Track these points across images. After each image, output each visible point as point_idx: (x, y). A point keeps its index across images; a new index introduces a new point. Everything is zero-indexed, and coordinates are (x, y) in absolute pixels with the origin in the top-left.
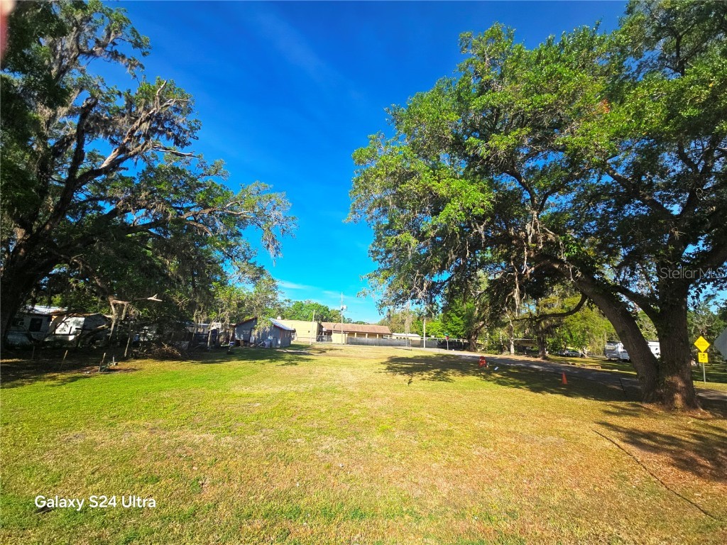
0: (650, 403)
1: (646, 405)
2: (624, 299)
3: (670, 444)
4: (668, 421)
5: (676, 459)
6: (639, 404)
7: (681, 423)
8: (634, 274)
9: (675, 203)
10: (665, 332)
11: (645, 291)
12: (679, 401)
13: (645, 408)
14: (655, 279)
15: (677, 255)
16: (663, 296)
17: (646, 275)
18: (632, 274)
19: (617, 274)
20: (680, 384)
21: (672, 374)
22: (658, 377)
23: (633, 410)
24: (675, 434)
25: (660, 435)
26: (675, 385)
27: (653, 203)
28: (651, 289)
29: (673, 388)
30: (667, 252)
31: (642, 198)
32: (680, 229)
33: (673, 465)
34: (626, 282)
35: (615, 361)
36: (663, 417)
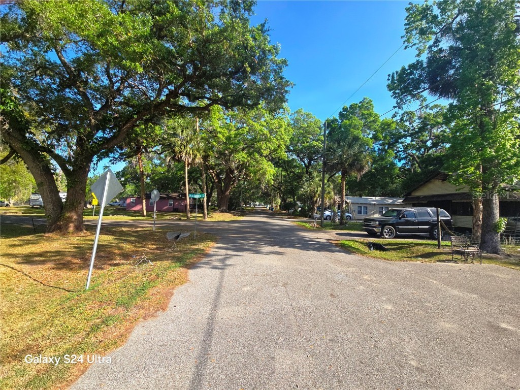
0: (51, 232)
1: (47, 235)
2: (48, 157)
3: (55, 256)
4: (60, 242)
5: (57, 264)
6: (42, 234)
7: (69, 241)
8: (60, 141)
9: (99, 103)
10: (73, 184)
11: (64, 154)
12: (71, 227)
13: (46, 237)
14: (74, 148)
15: (90, 136)
16: (76, 159)
17: (68, 144)
18: (58, 141)
19: (47, 138)
20: (75, 217)
21: (71, 211)
22: (61, 214)
23: (37, 240)
24: (63, 249)
25: (50, 252)
26: (70, 218)
27: (84, 95)
28: (69, 154)
29: (69, 220)
30: (85, 132)
31: (78, 88)
32: (96, 119)
33: (53, 269)
34: (53, 146)
35: (37, 208)
36: (58, 240)
